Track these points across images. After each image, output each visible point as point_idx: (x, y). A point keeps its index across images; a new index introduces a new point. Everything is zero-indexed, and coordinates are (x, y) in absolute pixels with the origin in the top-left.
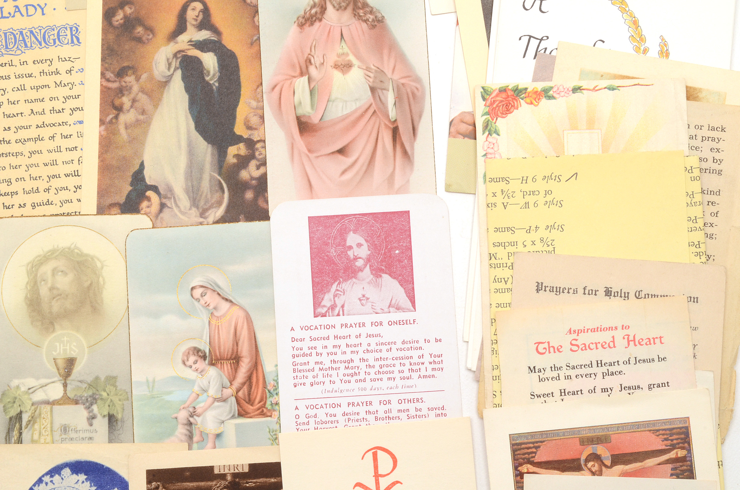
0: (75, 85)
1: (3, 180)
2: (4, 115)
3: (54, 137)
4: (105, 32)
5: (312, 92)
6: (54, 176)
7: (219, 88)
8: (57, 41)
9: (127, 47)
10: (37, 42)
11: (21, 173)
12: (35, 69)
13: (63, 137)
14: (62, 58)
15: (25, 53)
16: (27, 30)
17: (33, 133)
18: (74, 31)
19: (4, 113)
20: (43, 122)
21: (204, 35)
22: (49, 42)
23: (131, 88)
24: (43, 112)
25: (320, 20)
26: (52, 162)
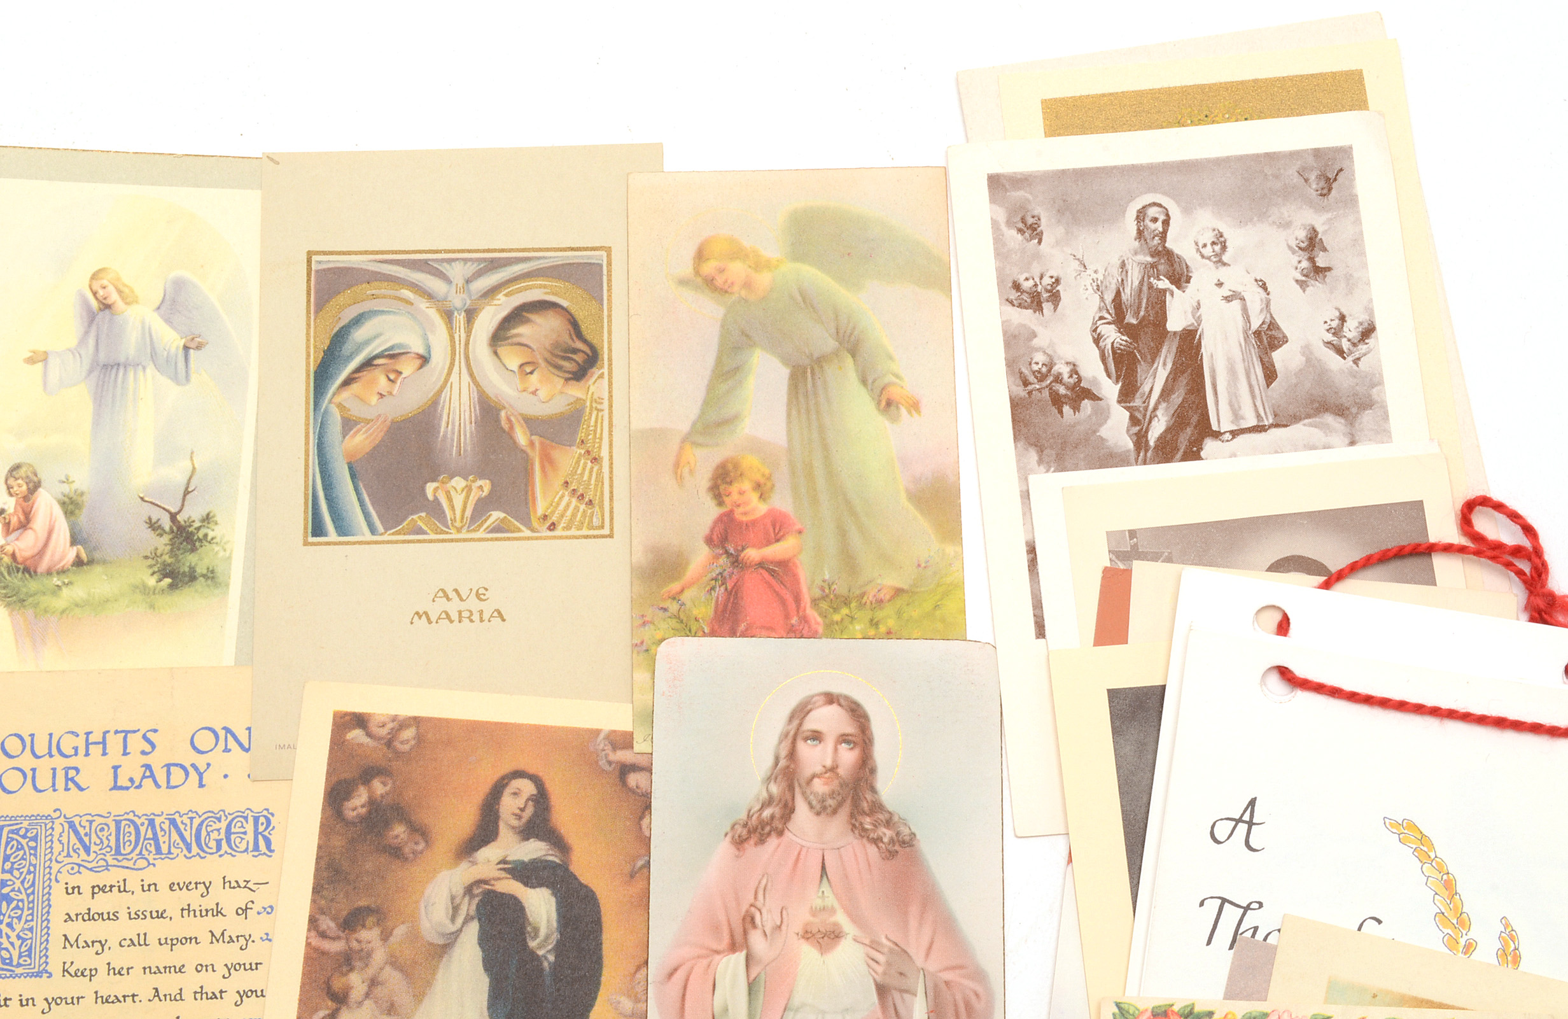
0: (253, 941)
2: (97, 998)
4: (326, 830)
5: (752, 987)
7: (555, 967)
8: (224, 843)
9: (369, 866)
10: (181, 845)
12: (171, 902)
14: (230, 882)
15: (154, 865)
16: (165, 816)
18: (262, 824)
19: (96, 993)
20: (178, 1017)
21: (534, 850)
22: (207, 845)
23: (369, 955)
24: (179, 997)
25: (780, 833)
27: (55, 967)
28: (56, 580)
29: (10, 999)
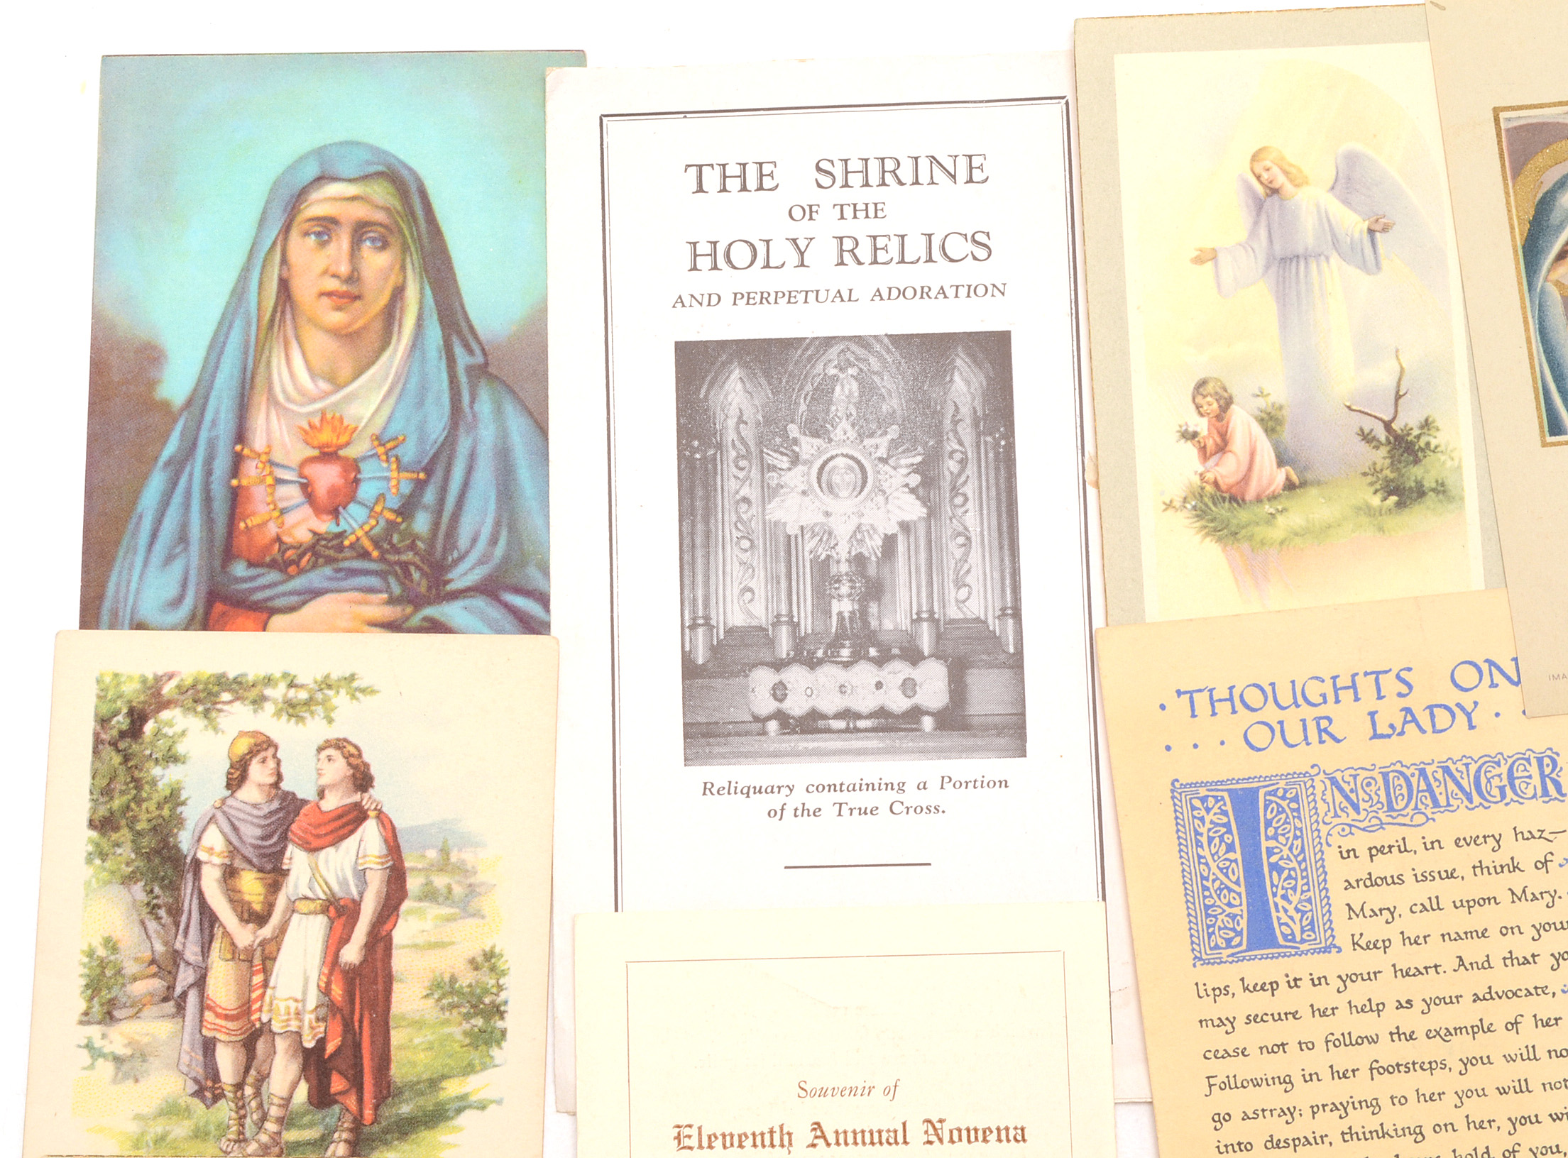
0: (1560, 897)
1: (1403, 1129)
2: (1396, 972)
3: (1516, 1023)
6: (1525, 1120)
8: (1508, 789)
10: (1460, 795)
11: (1444, 1111)
12: (1462, 859)
13: (1539, 1023)
14: (1522, 833)
15: (1434, 820)
16: (1436, 764)
17: (1466, 1014)
18: (1548, 765)
19: (1394, 966)
20: (1490, 988)
22: (1489, 793)
24: (1487, 964)
26: (1517, 1084)
27: (1343, 940)
28: (1268, 508)
29: (1300, 979)
